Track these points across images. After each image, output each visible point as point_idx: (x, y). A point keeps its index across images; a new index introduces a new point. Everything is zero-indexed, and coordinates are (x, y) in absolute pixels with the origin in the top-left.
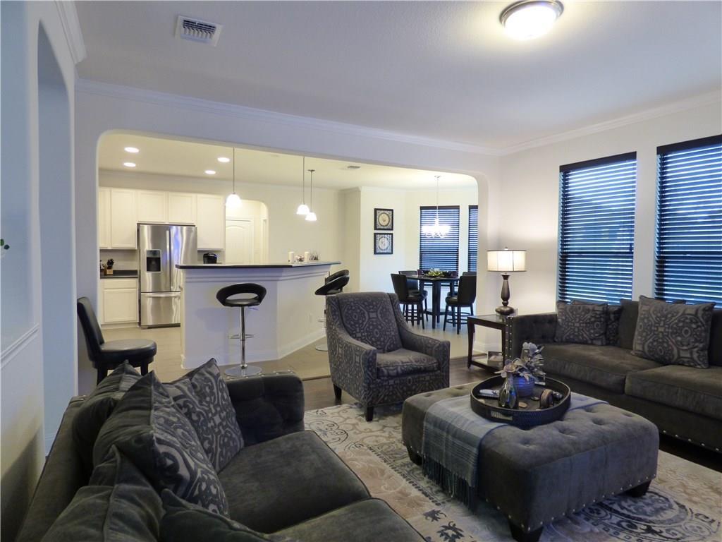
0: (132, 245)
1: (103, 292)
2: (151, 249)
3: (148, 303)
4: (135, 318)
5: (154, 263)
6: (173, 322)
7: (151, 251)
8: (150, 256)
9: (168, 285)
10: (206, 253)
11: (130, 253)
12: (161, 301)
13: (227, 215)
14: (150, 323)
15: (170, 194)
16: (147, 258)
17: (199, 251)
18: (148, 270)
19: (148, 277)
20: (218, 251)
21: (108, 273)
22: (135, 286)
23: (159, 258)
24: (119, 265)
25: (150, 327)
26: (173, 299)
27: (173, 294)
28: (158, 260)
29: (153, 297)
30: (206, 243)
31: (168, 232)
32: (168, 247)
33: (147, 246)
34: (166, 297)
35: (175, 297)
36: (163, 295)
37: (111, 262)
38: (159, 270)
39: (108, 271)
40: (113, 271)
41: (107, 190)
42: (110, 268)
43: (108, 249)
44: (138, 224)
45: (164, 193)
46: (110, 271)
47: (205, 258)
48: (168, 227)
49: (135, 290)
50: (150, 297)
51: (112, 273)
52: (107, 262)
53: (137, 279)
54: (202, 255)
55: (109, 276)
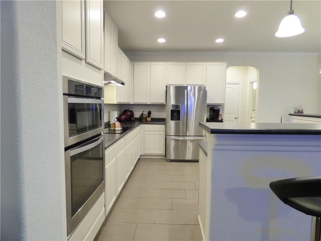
0: (162, 101)
1: (144, 133)
2: (174, 104)
3: (172, 144)
4: (162, 152)
5: (175, 114)
6: (187, 159)
7: (174, 105)
8: (174, 109)
9: (185, 131)
10: (212, 107)
11: (162, 106)
12: (180, 143)
13: (227, 81)
14: (173, 158)
15: (188, 63)
16: (171, 110)
17: (208, 106)
18: (172, 119)
19: (172, 124)
20: (219, 105)
21: (148, 120)
22: (163, 130)
23: (179, 111)
24: (155, 115)
25: (172, 161)
26: (188, 141)
27: (188, 138)
28: (179, 112)
29: (175, 140)
30: (212, 100)
31: (186, 91)
32: (186, 102)
33: (172, 102)
34: (183, 140)
35: (189, 140)
36: (181, 138)
37: (150, 113)
38: (179, 119)
39: (148, 118)
40: (151, 118)
41: (148, 64)
42: (149, 116)
43: (148, 104)
44: (166, 86)
45: (184, 64)
46: (149, 119)
47: (211, 111)
48: (186, 88)
49: (163, 132)
50: (173, 139)
51: (150, 120)
52: (147, 113)
53: (165, 125)
54: (209, 109)
55: (148, 122)
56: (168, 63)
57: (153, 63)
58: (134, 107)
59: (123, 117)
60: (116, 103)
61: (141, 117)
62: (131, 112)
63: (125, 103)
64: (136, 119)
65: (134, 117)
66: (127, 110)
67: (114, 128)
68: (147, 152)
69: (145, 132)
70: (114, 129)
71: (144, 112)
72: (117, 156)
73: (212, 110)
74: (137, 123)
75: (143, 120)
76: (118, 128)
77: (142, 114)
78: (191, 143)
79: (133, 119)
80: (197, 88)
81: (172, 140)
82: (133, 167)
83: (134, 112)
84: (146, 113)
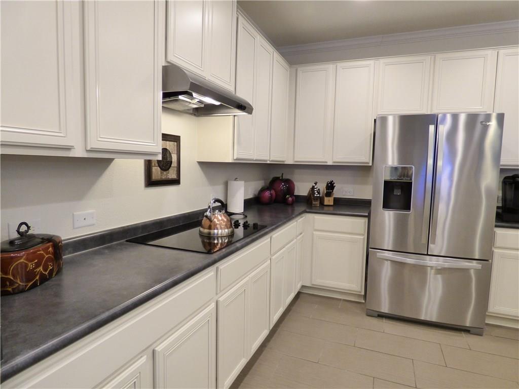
0: (364, 158)
2: (396, 164)
3: (386, 273)
4: (356, 285)
5: (397, 192)
6: (423, 317)
7: (396, 168)
8: (394, 178)
9: (424, 241)
11: (363, 171)
12: (407, 272)
14: (385, 309)
15: (439, 56)
16: (386, 183)
18: (386, 206)
19: (388, 218)
21: (326, 203)
22: (362, 232)
23: (410, 185)
24: (344, 190)
25: (381, 316)
26: (429, 269)
27: (430, 262)
28: (407, 187)
29: (393, 262)
32: (430, 162)
34: (414, 266)
35: (432, 267)
36: (410, 260)
37: (330, 186)
38: (407, 207)
39: (326, 199)
40: (335, 199)
41: (330, 67)
42: (329, 194)
43: (328, 164)
44: (375, 120)
45: (427, 59)
46: (328, 201)
47: (507, 187)
48: (433, 119)
49: (362, 237)
50: (387, 260)
51: (332, 203)
52: (325, 185)
53: (367, 220)
54: (502, 179)
55: (326, 208)
56: (382, 61)
57: (341, 65)
58: (297, 171)
59: (267, 194)
61: (310, 196)
62: (289, 182)
63: (268, 162)
64: (299, 199)
65: (296, 193)
66: (279, 177)
67: (210, 228)
68: (318, 282)
69: (314, 233)
70: (209, 233)
71: (316, 184)
72: (158, 349)
73: (511, 184)
74: (299, 208)
75: (314, 203)
76: (220, 231)
77: (313, 188)
78: (439, 276)
79: (290, 199)
80: (462, 119)
81: (386, 262)
83: (295, 183)
84: (322, 187)
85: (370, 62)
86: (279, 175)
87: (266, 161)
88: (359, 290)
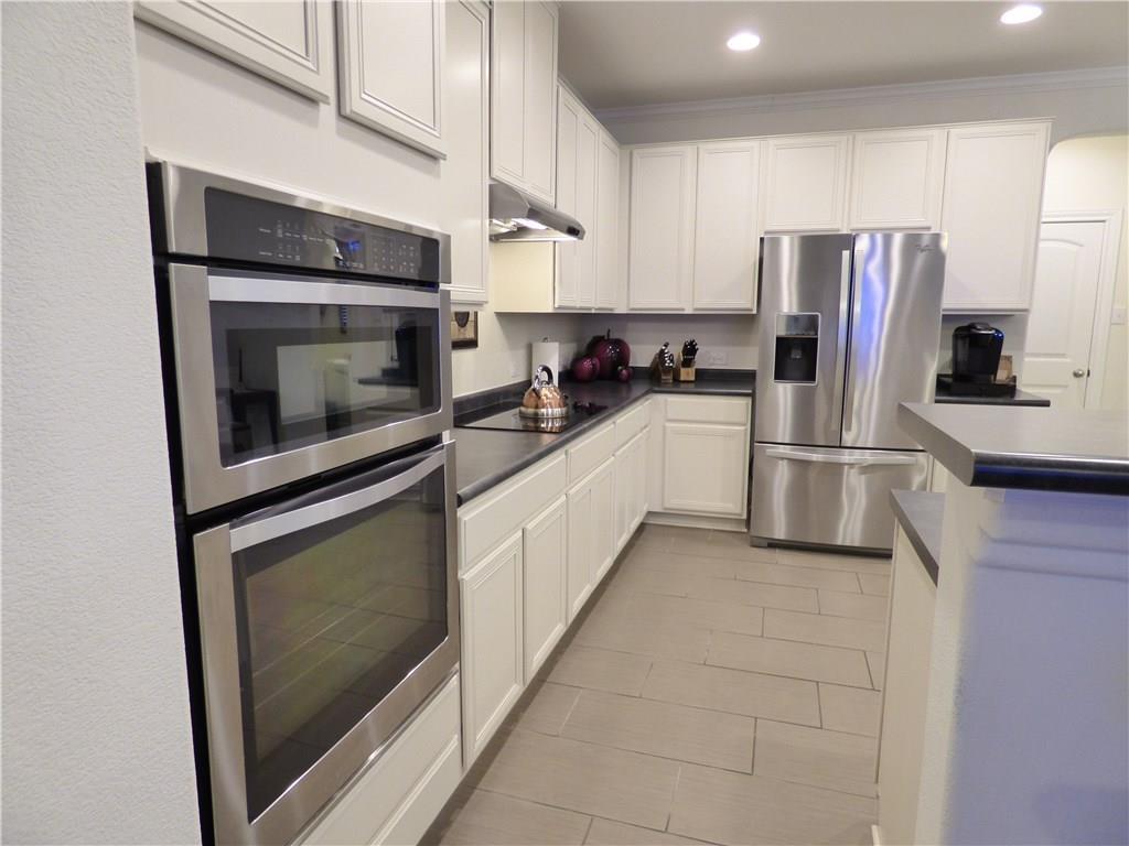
0: (744, 301)
1: (664, 427)
2: (795, 311)
3: (780, 479)
4: (734, 505)
5: (796, 355)
6: (839, 542)
7: (795, 316)
8: (793, 333)
9: (835, 426)
10: (965, 323)
11: (741, 323)
12: (812, 474)
13: (1045, 208)
14: (780, 533)
15: (861, 136)
16: (779, 340)
17: (947, 318)
18: (780, 375)
19: (782, 395)
20: (1004, 316)
21: (683, 377)
22: (743, 420)
23: (814, 342)
24: (713, 356)
25: (774, 545)
26: (846, 467)
27: (846, 457)
28: (809, 347)
29: (792, 461)
30: (967, 292)
31: (846, 254)
33: (788, 301)
34: (825, 464)
35: (851, 465)
36: (817, 456)
37: (690, 350)
38: (811, 376)
39: (683, 371)
40: (697, 370)
41: (688, 150)
42: (687, 363)
43: (686, 312)
44: (762, 239)
45: (842, 139)
46: (687, 374)
47: (960, 343)
48: (849, 241)
49: (743, 428)
50: (782, 459)
51: (693, 378)
52: (681, 348)
53: (749, 400)
54: (951, 332)
55: (683, 387)
56: (773, 142)
57: (707, 147)
58: (630, 325)
59: (587, 364)
60: (550, 310)
61: (657, 365)
62: (620, 345)
63: (593, 311)
64: (638, 374)
65: (630, 365)
66: (603, 337)
67: (537, 407)
68: (675, 502)
69: (668, 424)
70: (536, 414)
71: (666, 346)
72: (529, 527)
73: (963, 338)
74: (638, 389)
75: (663, 377)
76: (550, 410)
77: (662, 352)
78: (863, 477)
79: (624, 371)
80: (898, 239)
81: (780, 462)
82: (608, 563)
83: (631, 347)
84: (676, 350)
85: (753, 144)
86: (604, 333)
87: (590, 309)
88: (738, 511)
